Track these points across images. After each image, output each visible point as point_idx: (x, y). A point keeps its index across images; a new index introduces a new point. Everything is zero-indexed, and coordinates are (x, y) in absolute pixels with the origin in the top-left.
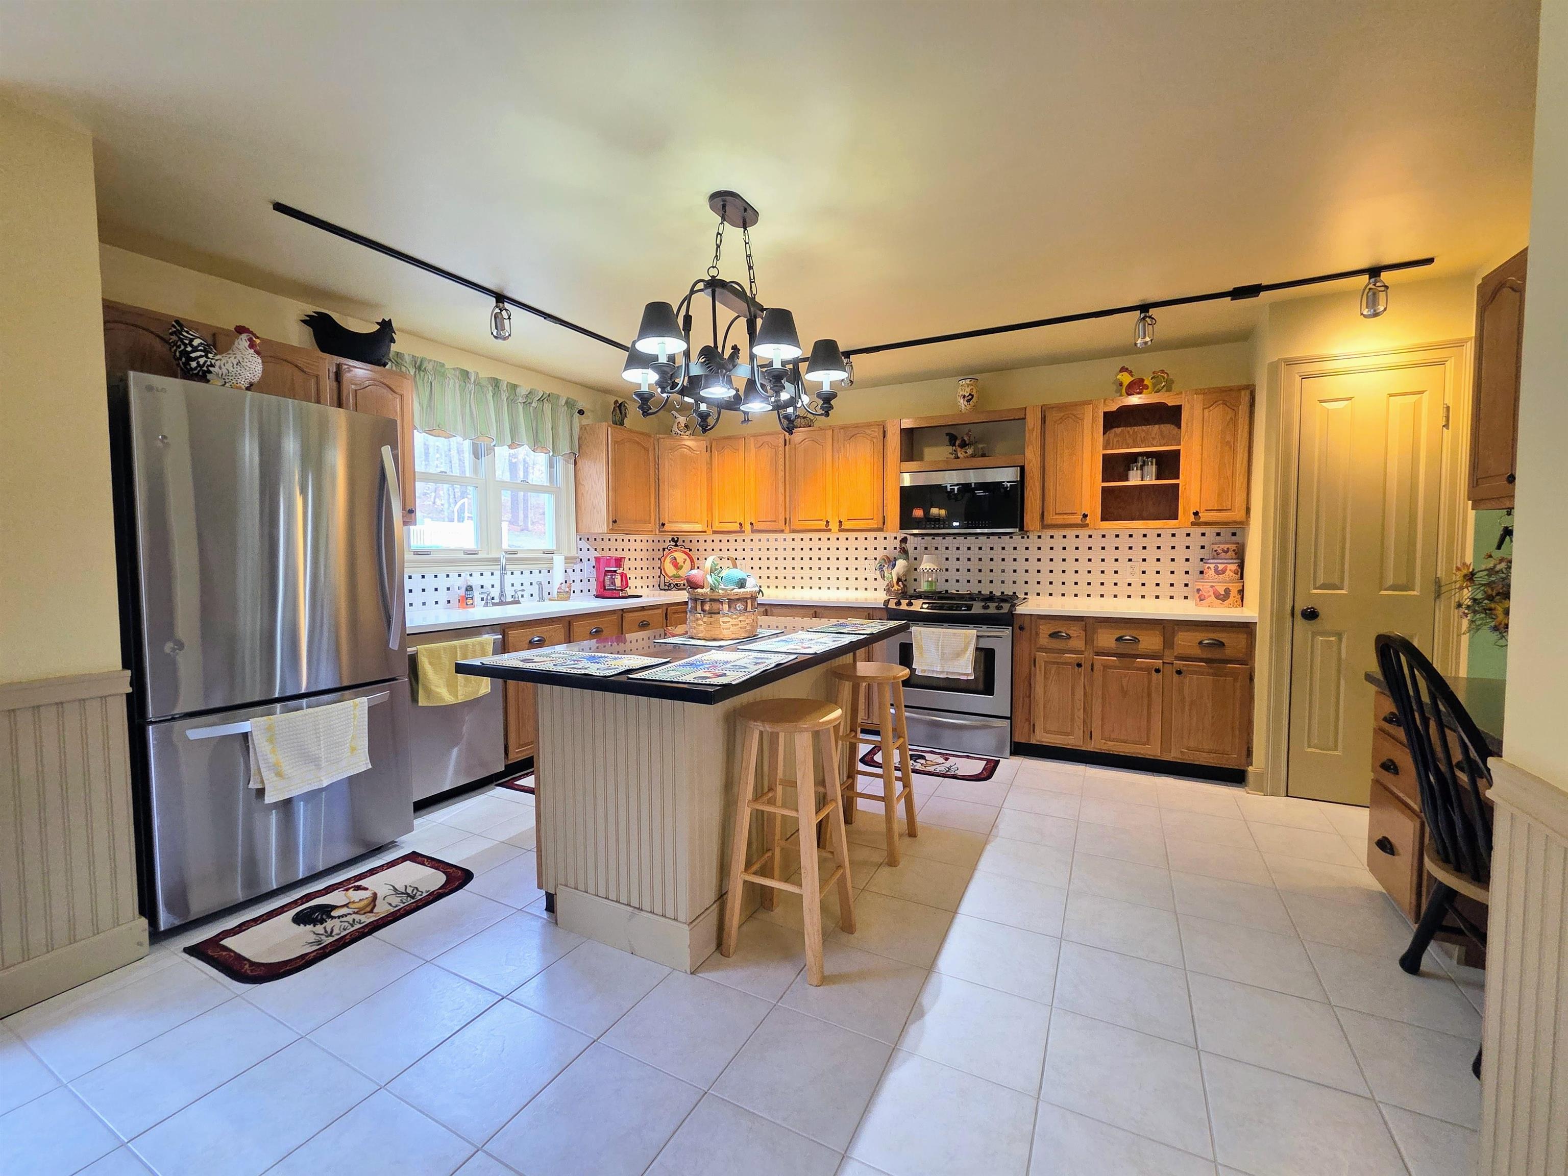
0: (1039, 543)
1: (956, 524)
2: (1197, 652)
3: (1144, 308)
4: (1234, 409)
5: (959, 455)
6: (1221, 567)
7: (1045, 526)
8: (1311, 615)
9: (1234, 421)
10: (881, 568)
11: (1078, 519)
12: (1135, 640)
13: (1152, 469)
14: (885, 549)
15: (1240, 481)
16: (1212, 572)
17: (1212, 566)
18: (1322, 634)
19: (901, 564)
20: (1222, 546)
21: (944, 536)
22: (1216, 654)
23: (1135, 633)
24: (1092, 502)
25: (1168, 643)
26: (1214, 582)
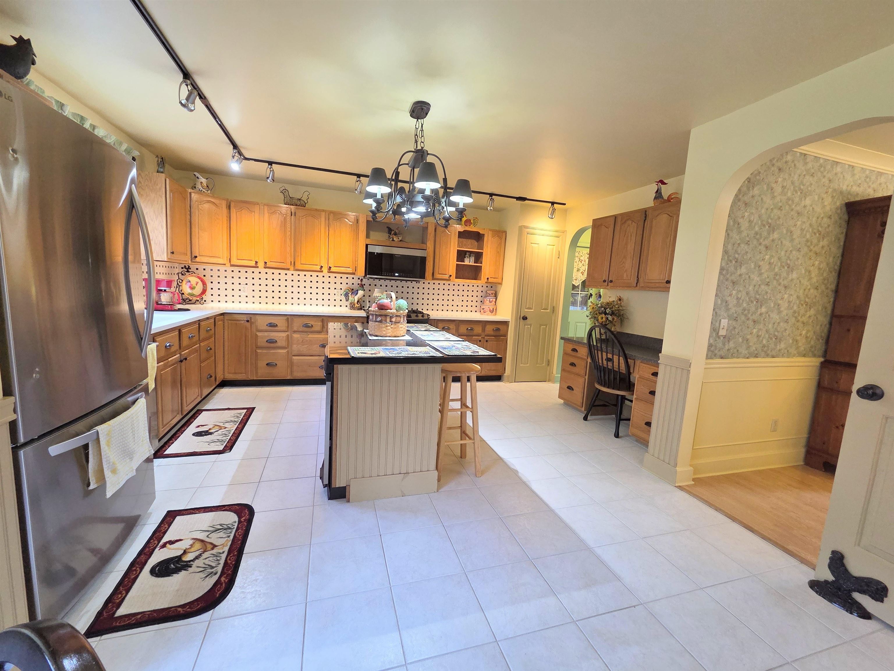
0: (424, 286)
1: (396, 274)
2: (492, 333)
3: (491, 195)
4: (501, 238)
5: (395, 239)
6: (491, 300)
7: (433, 279)
8: (525, 318)
9: (500, 243)
10: (346, 295)
11: (447, 277)
12: (472, 329)
13: (472, 259)
14: (347, 284)
15: (501, 267)
16: (488, 302)
17: (488, 299)
18: (528, 325)
19: (361, 293)
20: (491, 292)
21: (390, 280)
22: (497, 333)
23: (472, 326)
24: (452, 270)
25: (484, 330)
26: (488, 305)
